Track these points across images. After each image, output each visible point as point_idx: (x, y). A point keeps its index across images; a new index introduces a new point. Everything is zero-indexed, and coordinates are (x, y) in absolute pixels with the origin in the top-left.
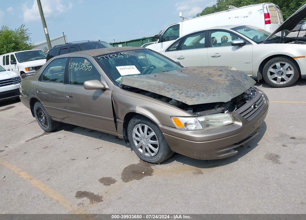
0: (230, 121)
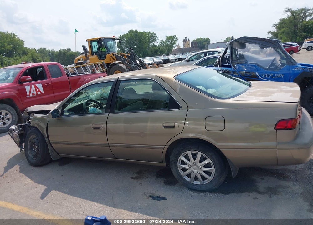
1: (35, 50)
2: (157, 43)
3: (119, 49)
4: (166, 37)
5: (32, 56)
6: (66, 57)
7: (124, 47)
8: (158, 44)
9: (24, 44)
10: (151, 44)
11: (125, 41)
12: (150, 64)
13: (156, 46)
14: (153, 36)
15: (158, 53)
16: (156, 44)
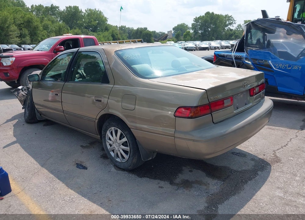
1: (117, 27)
2: (233, 27)
3: (193, 31)
4: (244, 21)
5: (112, 32)
6: (142, 35)
7: (198, 29)
8: (235, 28)
9: (107, 21)
10: (227, 28)
11: (200, 23)
12: (217, 47)
13: (231, 30)
14: (230, 19)
15: (233, 37)
16: (231, 28)
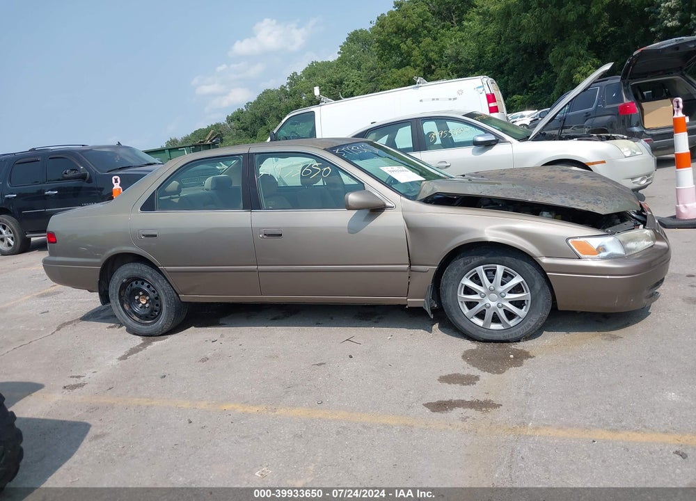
0: (646, 244)
